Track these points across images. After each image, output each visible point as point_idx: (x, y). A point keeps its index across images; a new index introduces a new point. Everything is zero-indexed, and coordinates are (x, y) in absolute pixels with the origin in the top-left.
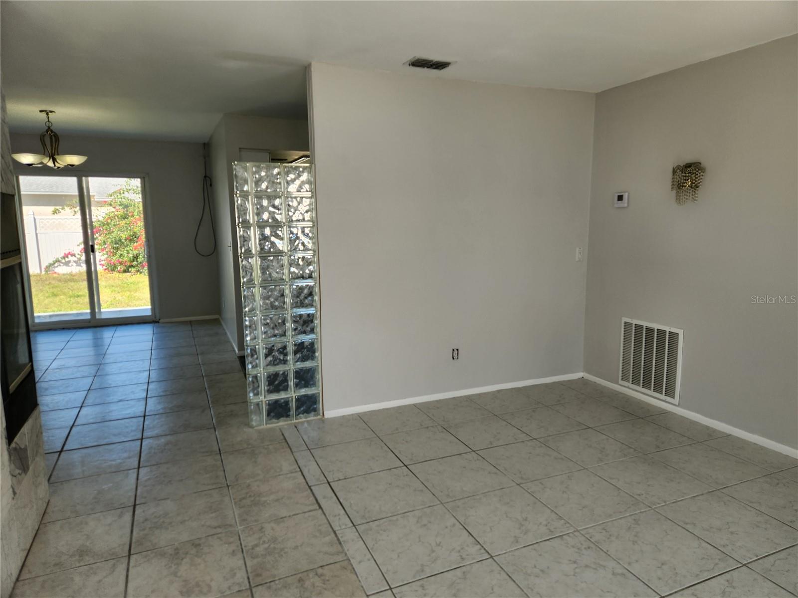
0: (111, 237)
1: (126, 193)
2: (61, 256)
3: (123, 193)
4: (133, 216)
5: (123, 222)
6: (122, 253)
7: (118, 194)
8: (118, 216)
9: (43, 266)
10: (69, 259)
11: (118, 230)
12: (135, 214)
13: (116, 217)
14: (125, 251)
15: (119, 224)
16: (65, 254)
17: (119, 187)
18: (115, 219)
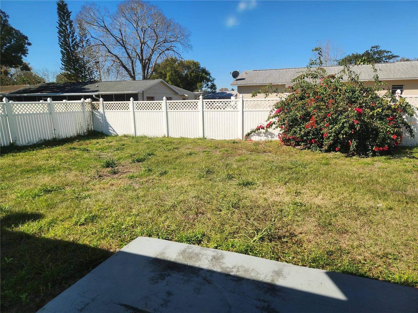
0: (289, 116)
1: (306, 78)
2: (255, 128)
3: (304, 78)
4: (309, 97)
5: (300, 102)
6: (296, 130)
7: (300, 79)
8: (297, 98)
9: (245, 135)
10: (260, 131)
11: (296, 110)
12: (311, 95)
13: (295, 99)
14: (299, 129)
15: (297, 105)
16: (258, 127)
17: (301, 74)
18: (294, 100)
